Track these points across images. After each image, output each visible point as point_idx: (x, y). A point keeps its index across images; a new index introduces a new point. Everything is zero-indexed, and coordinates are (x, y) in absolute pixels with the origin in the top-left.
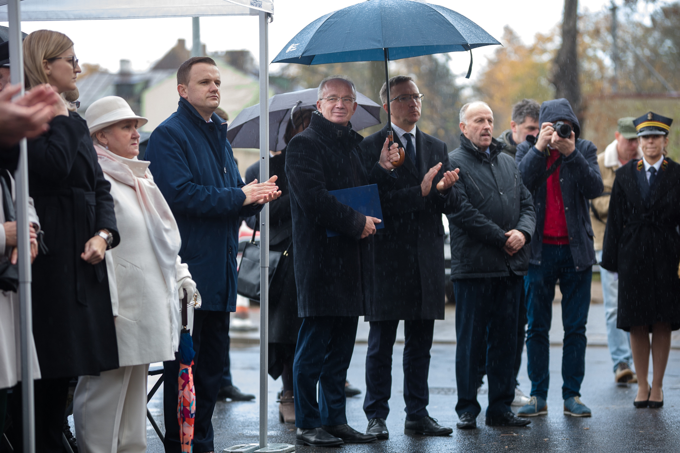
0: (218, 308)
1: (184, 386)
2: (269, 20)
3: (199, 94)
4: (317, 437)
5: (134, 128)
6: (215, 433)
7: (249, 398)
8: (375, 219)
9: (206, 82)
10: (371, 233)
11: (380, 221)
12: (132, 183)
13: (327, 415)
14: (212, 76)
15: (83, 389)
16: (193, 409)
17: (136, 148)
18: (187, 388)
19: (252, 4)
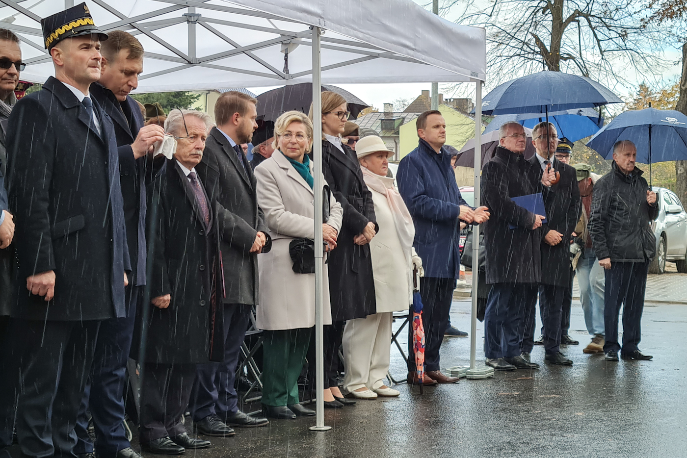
0: (448, 276)
1: (417, 328)
2: (483, 85)
3: (432, 135)
4: (498, 364)
5: (385, 158)
6: (440, 357)
7: (464, 335)
8: (541, 216)
9: (438, 126)
10: (539, 226)
11: (544, 218)
12: (384, 193)
13: (506, 350)
14: (441, 123)
15: (350, 327)
16: (423, 342)
17: (385, 170)
18: (418, 328)
19: (471, 75)
